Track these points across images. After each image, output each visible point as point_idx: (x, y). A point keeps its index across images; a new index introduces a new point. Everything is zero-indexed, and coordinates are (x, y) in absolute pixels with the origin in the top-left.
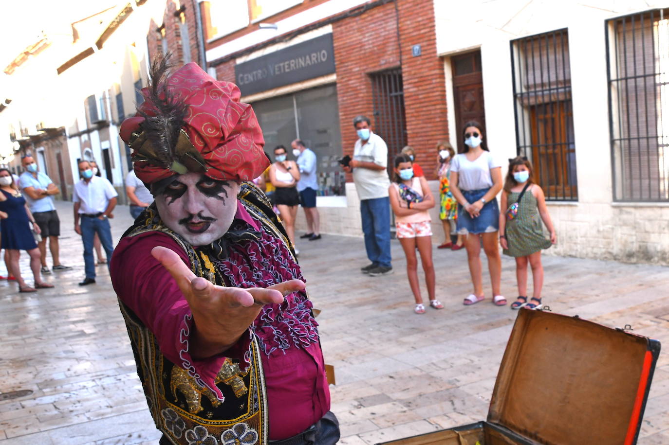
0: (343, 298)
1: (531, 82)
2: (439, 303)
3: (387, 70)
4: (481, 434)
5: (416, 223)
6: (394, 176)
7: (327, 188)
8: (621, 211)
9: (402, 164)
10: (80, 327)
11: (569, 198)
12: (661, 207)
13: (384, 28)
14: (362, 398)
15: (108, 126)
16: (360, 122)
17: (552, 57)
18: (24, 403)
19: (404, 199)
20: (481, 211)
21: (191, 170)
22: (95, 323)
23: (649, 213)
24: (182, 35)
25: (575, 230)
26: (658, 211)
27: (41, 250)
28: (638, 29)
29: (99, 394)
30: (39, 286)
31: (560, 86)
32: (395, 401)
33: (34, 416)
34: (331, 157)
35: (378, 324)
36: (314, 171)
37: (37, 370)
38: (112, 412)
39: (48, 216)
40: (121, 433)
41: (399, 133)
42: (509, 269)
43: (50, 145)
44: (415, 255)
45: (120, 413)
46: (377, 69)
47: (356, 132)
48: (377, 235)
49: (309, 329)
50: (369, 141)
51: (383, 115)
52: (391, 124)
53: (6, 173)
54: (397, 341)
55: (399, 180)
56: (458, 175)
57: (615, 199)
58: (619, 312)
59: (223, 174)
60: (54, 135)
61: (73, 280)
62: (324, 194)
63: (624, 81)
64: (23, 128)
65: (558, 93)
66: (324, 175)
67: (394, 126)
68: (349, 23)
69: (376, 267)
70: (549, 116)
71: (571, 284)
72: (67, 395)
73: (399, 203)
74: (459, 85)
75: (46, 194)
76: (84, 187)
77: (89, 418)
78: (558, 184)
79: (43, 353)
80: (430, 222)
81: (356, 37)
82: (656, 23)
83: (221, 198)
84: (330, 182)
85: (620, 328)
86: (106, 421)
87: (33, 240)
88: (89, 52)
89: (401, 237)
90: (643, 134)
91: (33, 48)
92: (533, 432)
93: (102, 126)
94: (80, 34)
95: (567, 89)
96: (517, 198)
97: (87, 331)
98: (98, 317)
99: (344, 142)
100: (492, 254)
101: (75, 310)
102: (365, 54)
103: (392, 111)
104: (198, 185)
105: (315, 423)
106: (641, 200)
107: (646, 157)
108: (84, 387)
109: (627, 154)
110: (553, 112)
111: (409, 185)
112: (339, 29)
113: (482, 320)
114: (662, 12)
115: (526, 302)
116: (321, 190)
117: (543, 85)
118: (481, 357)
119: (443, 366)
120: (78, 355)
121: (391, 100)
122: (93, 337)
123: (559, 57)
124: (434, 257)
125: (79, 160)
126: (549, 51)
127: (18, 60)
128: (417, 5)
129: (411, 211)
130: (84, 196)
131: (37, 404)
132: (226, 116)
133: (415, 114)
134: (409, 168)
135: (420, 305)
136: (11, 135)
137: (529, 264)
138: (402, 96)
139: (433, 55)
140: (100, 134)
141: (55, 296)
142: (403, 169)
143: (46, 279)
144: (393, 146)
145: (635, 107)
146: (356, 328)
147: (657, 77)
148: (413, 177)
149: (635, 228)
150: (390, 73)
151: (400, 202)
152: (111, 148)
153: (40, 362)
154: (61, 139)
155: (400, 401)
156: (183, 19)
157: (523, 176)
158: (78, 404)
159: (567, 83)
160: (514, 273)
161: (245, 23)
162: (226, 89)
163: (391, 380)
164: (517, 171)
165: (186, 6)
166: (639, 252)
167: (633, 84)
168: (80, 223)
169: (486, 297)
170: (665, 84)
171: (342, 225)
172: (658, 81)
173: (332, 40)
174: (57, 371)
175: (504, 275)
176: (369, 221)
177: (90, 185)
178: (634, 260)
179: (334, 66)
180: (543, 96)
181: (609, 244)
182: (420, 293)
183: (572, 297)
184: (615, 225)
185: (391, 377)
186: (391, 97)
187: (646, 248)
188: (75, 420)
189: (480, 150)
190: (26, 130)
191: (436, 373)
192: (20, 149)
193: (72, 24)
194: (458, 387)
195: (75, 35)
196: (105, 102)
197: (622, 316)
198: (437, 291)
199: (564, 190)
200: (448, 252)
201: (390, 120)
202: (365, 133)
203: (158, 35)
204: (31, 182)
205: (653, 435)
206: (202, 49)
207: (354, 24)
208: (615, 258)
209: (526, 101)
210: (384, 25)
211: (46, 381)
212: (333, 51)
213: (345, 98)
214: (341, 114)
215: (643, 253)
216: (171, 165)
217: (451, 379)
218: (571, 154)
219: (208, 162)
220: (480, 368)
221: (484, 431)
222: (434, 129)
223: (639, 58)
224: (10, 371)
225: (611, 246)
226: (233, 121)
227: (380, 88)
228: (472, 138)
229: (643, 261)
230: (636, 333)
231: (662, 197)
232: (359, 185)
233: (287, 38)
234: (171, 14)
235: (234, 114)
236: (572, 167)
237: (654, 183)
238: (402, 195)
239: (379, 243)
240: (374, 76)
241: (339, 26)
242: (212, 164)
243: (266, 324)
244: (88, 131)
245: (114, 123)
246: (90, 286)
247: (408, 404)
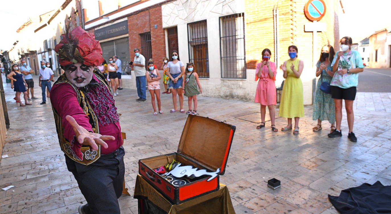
0: (129, 109)
1: (194, 38)
2: (162, 112)
3: (146, 33)
4: (175, 156)
5: (155, 85)
6: (148, 69)
7: (125, 72)
8: (224, 82)
9: (150, 65)
10: (40, 118)
11: (206, 77)
12: (237, 80)
13: (145, 19)
14: (135, 144)
15: (51, 50)
16: (136, 50)
17: (201, 29)
18: (20, 144)
19: (150, 76)
20: (178, 81)
21: (78, 62)
22: (45, 117)
23: (233, 82)
24: (77, 20)
25: (208, 87)
26: (236, 82)
27: (28, 92)
28: (227, 21)
29: (46, 141)
30: (26, 104)
31: (204, 39)
32: (146, 145)
33: (24, 149)
34: (126, 62)
35: (141, 118)
36: (121, 66)
37: (25, 133)
38: (50, 148)
39: (30, 81)
40: (53, 154)
41: (149, 54)
42: (186, 100)
43: (31, 56)
44: (154, 95)
45: (53, 148)
46: (143, 32)
47: (134, 54)
48: (141, 88)
49: (116, 117)
50: (139, 57)
51: (144, 48)
52: (147, 51)
53: (16, 66)
54: (148, 125)
55: (149, 70)
56: (170, 68)
57: (222, 77)
58: (223, 116)
59: (89, 63)
60: (33, 53)
61: (38, 102)
62: (124, 74)
63: (225, 38)
64: (23, 50)
65: (203, 41)
66: (124, 68)
67: (147, 52)
68: (133, 17)
69: (141, 99)
70: (200, 49)
71: (206, 106)
72: (35, 141)
73: (149, 78)
74: (170, 38)
75: (29, 73)
76: (42, 71)
77: (42, 149)
78: (203, 72)
79: (28, 127)
80: (159, 84)
81: (135, 22)
82: (236, 18)
83: (88, 72)
84: (126, 70)
85: (222, 121)
86: (48, 150)
87: (25, 89)
88: (45, 25)
89: (149, 89)
90: (231, 55)
91: (26, 23)
92: (192, 156)
93: (49, 50)
94: (42, 19)
95: (206, 40)
96: (189, 77)
97: (43, 120)
98: (47, 115)
99: (131, 57)
100: (180, 95)
101: (39, 112)
102: (138, 27)
103: (147, 47)
104: (81, 67)
105: (117, 149)
106: (230, 78)
107: (232, 63)
108: (41, 139)
109: (226, 62)
110: (201, 48)
111: (152, 72)
112: (129, 19)
113: (176, 118)
114: (238, 15)
115: (191, 112)
116: (123, 73)
117: (198, 38)
118: (176, 130)
119: (163, 133)
120: (39, 128)
121: (147, 43)
122: (44, 122)
123: (204, 29)
124: (160, 96)
125: (41, 62)
126: (200, 27)
127: (21, 27)
128: (156, 11)
129: (153, 81)
130: (43, 74)
131: (25, 145)
132: (91, 44)
133: (155, 48)
134: (152, 66)
135: (156, 112)
136: (18, 53)
137: (192, 99)
138: (150, 42)
139: (161, 28)
140: (48, 53)
141: (32, 108)
142: (150, 66)
143: (29, 102)
144: (147, 58)
145: (229, 47)
146: (134, 120)
147: (236, 36)
148: (154, 69)
149: (228, 87)
150: (147, 34)
151: (149, 77)
152: (52, 58)
153: (26, 130)
154: (35, 54)
155: (148, 145)
156: (77, 15)
157: (191, 69)
158: (39, 145)
159: (206, 38)
160: (188, 102)
161: (98, 16)
162: (91, 35)
163: (145, 138)
164: (189, 67)
165: (78, 10)
166: (229, 95)
167: (228, 39)
168: (41, 83)
169: (178, 110)
170: (239, 39)
171: (130, 85)
172: (237, 38)
173: (127, 22)
174: (32, 133)
175: (184, 102)
176: (139, 84)
177: (45, 70)
178: (228, 98)
179: (128, 31)
180: (198, 42)
181: (220, 92)
182: (155, 108)
183: (207, 110)
184: (222, 86)
185: (145, 137)
186: (147, 42)
187: (232, 94)
188: (38, 150)
189: (177, 60)
190: (23, 51)
191: (160, 136)
192: (21, 58)
193: (40, 16)
194: (168, 140)
195: (41, 20)
196: (50, 42)
197: (223, 117)
198: (161, 108)
199: (205, 74)
201: (146, 50)
202: (138, 54)
203: (69, 20)
204: (24, 69)
205: (234, 157)
206: (83, 25)
207: (135, 17)
208: (222, 97)
209: (192, 44)
210: (145, 18)
211: (28, 137)
212: (128, 26)
213: (131, 42)
214: (130, 47)
215: (231, 95)
216: (72, 60)
217: (165, 138)
218: (207, 62)
219: (84, 59)
220: (175, 134)
221: (176, 156)
222: (161, 53)
223: (230, 30)
224: (16, 133)
225: (220, 93)
226: (93, 46)
227: (143, 39)
228: (175, 56)
229: (231, 98)
230: (227, 123)
231: (238, 77)
232: (136, 71)
233: (112, 22)
234: (73, 13)
235: (93, 44)
236: (208, 66)
237: (235, 72)
238: (150, 75)
239: (142, 91)
240: (141, 35)
241: (130, 18)
242: (86, 60)
244: (45, 52)
245: (53, 49)
246: (44, 104)
247: (151, 146)
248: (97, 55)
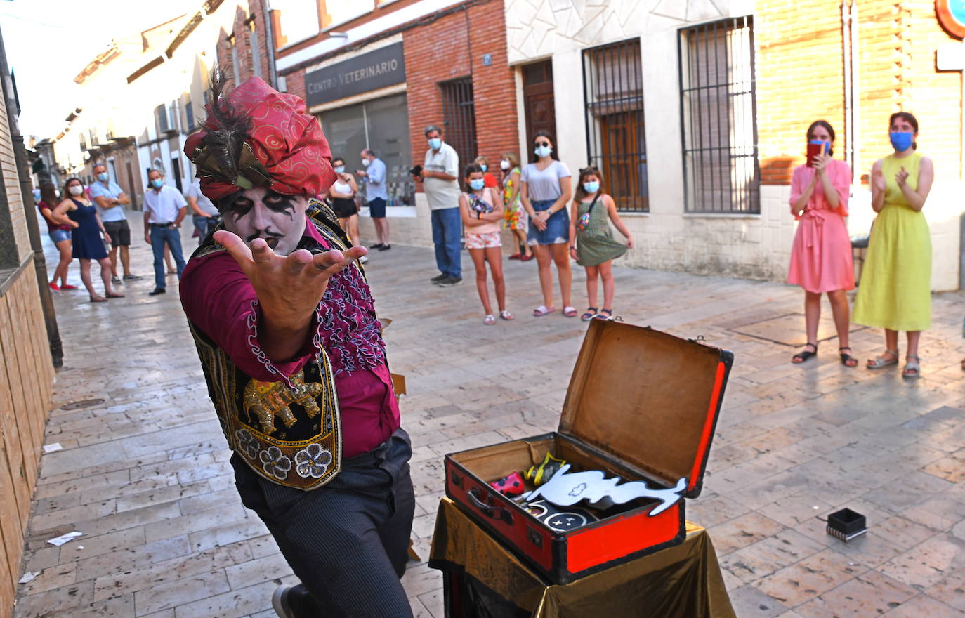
0: (413, 308)
1: (603, 92)
2: (509, 314)
3: (457, 79)
4: (552, 444)
5: (486, 234)
6: (465, 186)
7: (397, 198)
8: (693, 223)
9: (473, 174)
10: (150, 337)
11: (640, 209)
12: (733, 219)
13: (455, 36)
14: (432, 409)
15: (178, 135)
16: (431, 131)
17: (624, 67)
18: (95, 412)
19: (473, 209)
21: (256, 185)
22: (166, 333)
23: (720, 224)
24: (251, 43)
25: (645, 241)
26: (730, 222)
27: (111, 259)
28: (702, 41)
29: (170, 404)
30: (109, 295)
31: (631, 96)
32: (465, 412)
33: (106, 425)
34: (401, 167)
35: (448, 335)
36: (384, 181)
37: (108, 379)
38: (183, 421)
39: (119, 225)
40: (192, 442)
41: (470, 142)
42: (580, 280)
43: (120, 154)
44: (484, 266)
45: (191, 423)
46: (448, 78)
47: (427, 142)
48: (449, 246)
50: (441, 151)
51: (453, 124)
52: (461, 134)
53: (77, 182)
54: (467, 352)
55: (470, 190)
56: (528, 185)
57: (686, 210)
58: (689, 324)
59: (289, 188)
60: (124, 144)
61: (143, 290)
62: (394, 204)
63: (696, 91)
64: (94, 137)
65: (629, 103)
66: (394, 185)
67: (464, 136)
68: (419, 32)
69: (447, 277)
70: (620, 126)
71: (641, 295)
72: (138, 404)
73: (469, 214)
74: (529, 95)
75: (116, 204)
76: (154, 197)
77: (160, 427)
78: (629, 194)
79: (115, 362)
80: (499, 233)
81: (427, 46)
82: (729, 33)
83: (289, 214)
84: (400, 192)
85: (693, 339)
86: (177, 430)
87: (104, 250)
88: (159, 61)
89: (470, 247)
90: (715, 145)
91: (104, 57)
92: (604, 443)
93: (172, 135)
94: (150, 42)
95: (639, 99)
96: (588, 209)
97: (158, 341)
98: (168, 326)
99: (414, 152)
100: (562, 264)
101: (146, 319)
102: (435, 63)
103: (463, 121)
104: (264, 200)
105: (385, 441)
106: (713, 211)
107: (718, 169)
108: (155, 396)
109: (699, 165)
110: (624, 122)
111: (479, 196)
112: (409, 38)
113: (552, 331)
114: (735, 22)
115: (596, 313)
116: (391, 200)
117: (614, 94)
118: (551, 368)
119: (513, 377)
120: (148, 364)
121: (462, 110)
122: (163, 346)
123: (631, 66)
124: (504, 268)
125: (149, 170)
126: (621, 61)
127: (88, 69)
128: (489, 13)
129: (480, 222)
130: (154, 205)
131: (109, 413)
132: (289, 128)
133: (486, 124)
134: (480, 178)
135: (490, 316)
136: (81, 145)
137: (599, 276)
138: (472, 106)
139: (503, 64)
140: (170, 144)
141: (125, 306)
142: (474, 179)
143: (117, 289)
144: (463, 156)
145: (707, 118)
146: (426, 339)
147: (730, 87)
148: (484, 187)
149: (706, 240)
150: (460, 82)
151: (469, 212)
152: (181, 157)
153: (111, 371)
154: (131, 148)
155: (470, 412)
156: (253, 28)
157: (593, 186)
158: (149, 414)
159: (639, 93)
160: (585, 284)
161: (315, 31)
163: (461, 391)
164: (587, 181)
165: (256, 15)
166: (710, 264)
167: (706, 94)
168: (150, 232)
169: (557, 308)
170: (737, 94)
171: (412, 235)
172: (730, 92)
173: (403, 49)
174: (129, 380)
175: (574, 286)
176: (439, 231)
177: (160, 195)
178: (705, 272)
179: (405, 75)
180: (614, 105)
181: (680, 255)
182: (489, 303)
183: (643, 309)
184: (687, 237)
185: (461, 388)
186: (461, 107)
187: (718, 259)
188: (146, 429)
189: (550, 159)
190: (96, 139)
191: (506, 385)
192: (90, 158)
193: (142, 33)
194: (528, 398)
195: (145, 44)
196: (175, 111)
197: (692, 328)
198: (507, 302)
199: (635, 201)
200: (518, 263)
201: (460, 130)
202: (436, 142)
203: (228, 43)
204: (102, 191)
205: (724, 448)
206: (272, 57)
207: (425, 32)
208: (686, 270)
209: (597, 111)
210: (454, 34)
211: (117, 390)
212: (403, 60)
213: (415, 108)
214: (411, 123)
215: (715, 265)
216: (236, 180)
217: (521, 390)
218: (643, 165)
219: (273, 175)
220: (550, 379)
221: (555, 442)
222: (505, 138)
223: (712, 68)
224: (82, 380)
225: (682, 258)
226: (298, 135)
227: (451, 97)
228: (542, 148)
229: (715, 273)
230: (709, 344)
231: (734, 208)
232: (430, 194)
233: (357, 47)
234: (241, 23)
235: (298, 127)
236: (643, 179)
237: (725, 194)
238: (472, 206)
239: (449, 254)
240: (445, 86)
241: (410, 35)
242: (277, 178)
243: (335, 345)
244: (158, 141)
245: (183, 133)
246: (160, 296)
247: (478, 415)
248: (314, 161)
